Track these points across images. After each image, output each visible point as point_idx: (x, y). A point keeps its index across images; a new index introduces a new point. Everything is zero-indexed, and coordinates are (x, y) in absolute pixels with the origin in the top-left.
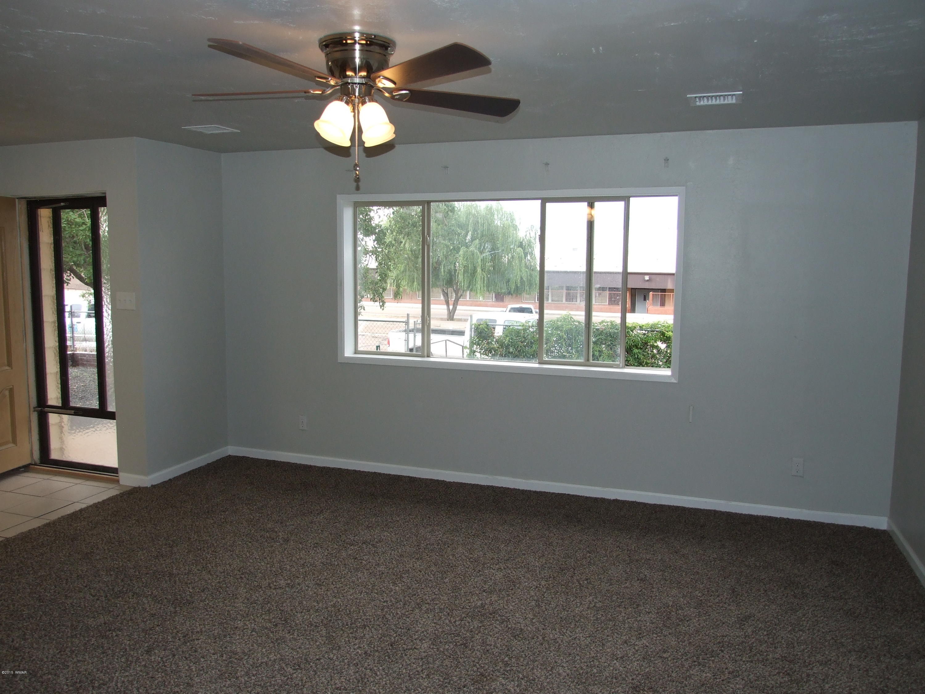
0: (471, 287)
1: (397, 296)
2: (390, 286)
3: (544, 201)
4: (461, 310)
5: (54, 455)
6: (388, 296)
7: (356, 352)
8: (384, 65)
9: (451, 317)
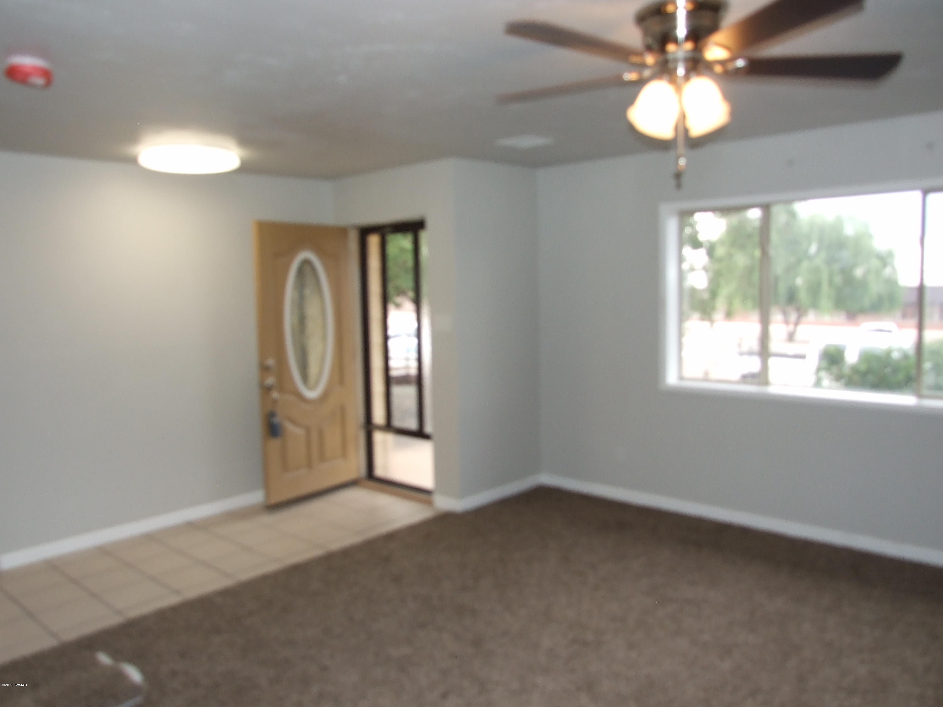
0: (815, 305)
1: (729, 315)
2: (721, 304)
3: (926, 192)
4: (803, 331)
5: (379, 472)
6: (719, 316)
7: (681, 378)
8: (714, 28)
9: (791, 337)
